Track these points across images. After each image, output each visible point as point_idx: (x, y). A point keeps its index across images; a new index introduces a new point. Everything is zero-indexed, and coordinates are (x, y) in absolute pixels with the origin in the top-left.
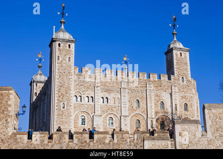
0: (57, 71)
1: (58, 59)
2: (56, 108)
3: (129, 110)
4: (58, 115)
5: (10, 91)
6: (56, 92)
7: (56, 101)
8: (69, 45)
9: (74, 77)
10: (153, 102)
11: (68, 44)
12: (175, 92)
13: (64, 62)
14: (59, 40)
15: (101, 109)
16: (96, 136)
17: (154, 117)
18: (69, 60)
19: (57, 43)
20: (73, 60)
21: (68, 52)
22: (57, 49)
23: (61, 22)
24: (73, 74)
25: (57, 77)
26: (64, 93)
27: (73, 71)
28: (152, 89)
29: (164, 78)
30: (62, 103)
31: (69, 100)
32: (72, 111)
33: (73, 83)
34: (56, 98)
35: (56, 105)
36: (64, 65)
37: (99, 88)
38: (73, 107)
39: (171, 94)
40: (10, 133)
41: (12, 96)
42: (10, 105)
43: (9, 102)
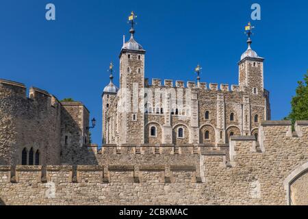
0: (127, 82)
2: (127, 119)
3: (199, 121)
4: (129, 126)
5: (80, 106)
8: (139, 57)
10: (223, 113)
11: (139, 55)
12: (246, 103)
13: (134, 73)
14: (129, 51)
15: (171, 120)
16: (161, 148)
17: (223, 127)
18: (139, 72)
20: (143, 71)
21: (138, 63)
22: (127, 60)
27: (143, 82)
28: (223, 100)
29: (236, 89)
30: (133, 114)
32: (143, 122)
36: (135, 77)
38: (143, 118)
39: (242, 105)
40: (81, 145)
41: (81, 111)
42: (80, 119)
43: (79, 117)
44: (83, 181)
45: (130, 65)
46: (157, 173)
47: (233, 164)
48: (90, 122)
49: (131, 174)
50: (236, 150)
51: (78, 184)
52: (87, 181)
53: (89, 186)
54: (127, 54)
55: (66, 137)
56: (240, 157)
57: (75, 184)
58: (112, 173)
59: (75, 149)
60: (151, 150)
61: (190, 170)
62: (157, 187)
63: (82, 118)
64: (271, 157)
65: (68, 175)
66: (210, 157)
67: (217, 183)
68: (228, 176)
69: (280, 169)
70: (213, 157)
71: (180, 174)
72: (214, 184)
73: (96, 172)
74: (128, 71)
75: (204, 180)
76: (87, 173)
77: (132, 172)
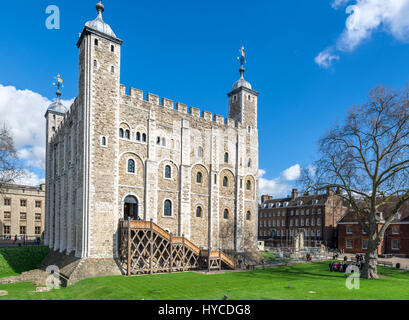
0: (92, 84)
1: (95, 65)
2: (92, 142)
3: (190, 159)
4: (96, 154)
6: (92, 118)
7: (92, 132)
9: (119, 100)
10: (218, 152)
12: (241, 143)
14: (97, 32)
15: (157, 152)
17: (217, 170)
18: (113, 71)
19: (93, 37)
20: (117, 71)
21: (110, 57)
22: (93, 48)
23: (98, 8)
24: (118, 94)
25: (93, 94)
26: (105, 122)
27: (118, 89)
29: (231, 123)
30: (101, 137)
31: (111, 134)
32: (117, 150)
33: (118, 108)
34: (92, 127)
35: (92, 138)
37: (154, 123)
38: (117, 145)
39: (237, 145)
45: (99, 56)
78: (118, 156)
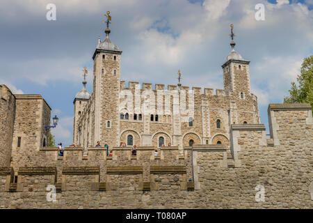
2: (100, 126)
3: (182, 129)
4: (103, 134)
5: (38, 100)
6: (100, 109)
7: (100, 119)
8: (115, 57)
10: (209, 120)
11: (114, 55)
12: (233, 109)
13: (109, 75)
14: (104, 51)
15: (151, 127)
16: (138, 153)
17: (209, 136)
18: (115, 73)
21: (114, 64)
23: (106, 32)
24: (119, 89)
26: (110, 110)
27: (119, 85)
28: (207, 105)
29: (222, 93)
30: (107, 121)
31: (114, 118)
32: (118, 129)
34: (100, 116)
35: (100, 123)
36: (109, 79)
38: (119, 125)
39: (229, 111)
40: (38, 149)
41: (40, 106)
42: (38, 116)
43: (37, 113)
44: (26, 189)
45: (105, 66)
46: (133, 176)
47: (238, 163)
48: (51, 120)
49: (95, 179)
50: (240, 143)
51: (19, 194)
52: (31, 190)
53: (34, 197)
54: (102, 54)
55: (19, 138)
56: (247, 153)
57: (15, 194)
58: (68, 177)
59: (30, 154)
60: (126, 154)
61: (178, 172)
62: (132, 197)
63: (41, 115)
64: (289, 153)
65: (5, 181)
66: (204, 154)
67: (216, 190)
68: (231, 180)
69: (302, 169)
70: (210, 153)
71: (165, 178)
72: (212, 192)
73: (45, 177)
74: (103, 72)
75: (198, 186)
76: (32, 178)
77: (97, 176)
78: (119, 134)
